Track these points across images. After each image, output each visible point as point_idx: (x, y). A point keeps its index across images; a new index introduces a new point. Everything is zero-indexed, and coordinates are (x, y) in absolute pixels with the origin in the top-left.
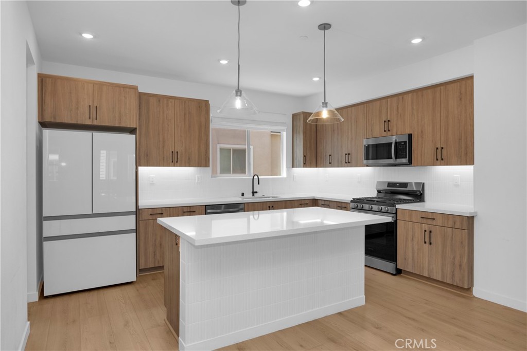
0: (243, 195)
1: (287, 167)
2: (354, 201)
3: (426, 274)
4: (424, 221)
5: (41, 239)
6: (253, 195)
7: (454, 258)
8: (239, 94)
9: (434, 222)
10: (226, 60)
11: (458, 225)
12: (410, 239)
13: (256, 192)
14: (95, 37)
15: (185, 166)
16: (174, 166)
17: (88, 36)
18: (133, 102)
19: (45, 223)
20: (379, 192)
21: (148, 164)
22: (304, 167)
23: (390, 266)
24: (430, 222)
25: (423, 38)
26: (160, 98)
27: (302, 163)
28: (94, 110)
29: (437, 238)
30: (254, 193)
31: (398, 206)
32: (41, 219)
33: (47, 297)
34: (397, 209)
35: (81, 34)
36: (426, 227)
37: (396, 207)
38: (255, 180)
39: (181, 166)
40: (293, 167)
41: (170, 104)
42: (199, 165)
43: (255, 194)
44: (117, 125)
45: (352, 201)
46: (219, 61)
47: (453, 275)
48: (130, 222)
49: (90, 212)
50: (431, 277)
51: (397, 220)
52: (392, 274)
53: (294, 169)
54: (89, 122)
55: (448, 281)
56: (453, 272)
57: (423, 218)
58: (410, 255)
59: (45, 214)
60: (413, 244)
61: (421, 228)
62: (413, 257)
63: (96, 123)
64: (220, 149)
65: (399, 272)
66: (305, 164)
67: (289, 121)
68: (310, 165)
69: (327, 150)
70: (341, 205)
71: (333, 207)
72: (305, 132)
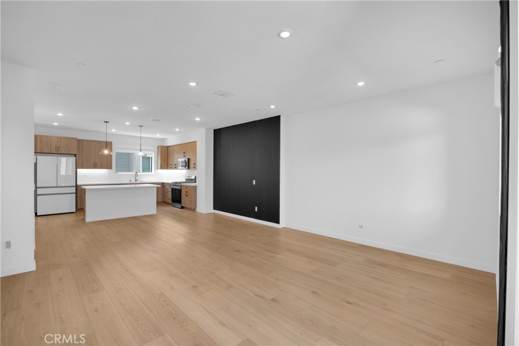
0: (130, 181)
1: (155, 169)
5: (36, 195)
15: (100, 168)
16: (95, 168)
18: (75, 144)
19: (38, 189)
20: (186, 179)
21: (82, 167)
23: (179, 206)
26: (88, 141)
28: (58, 148)
30: (136, 180)
32: (36, 188)
33: (39, 216)
37: (181, 185)
38: (136, 175)
39: (98, 168)
40: (157, 169)
42: (107, 168)
44: (68, 153)
45: (172, 183)
48: (74, 190)
49: (56, 186)
51: (181, 189)
54: (55, 152)
57: (187, 188)
58: (184, 200)
59: (38, 186)
60: (185, 197)
63: (58, 153)
65: (182, 208)
66: (161, 168)
67: (156, 149)
68: (164, 168)
69: (170, 162)
70: (169, 184)
71: (168, 186)
72: (161, 155)
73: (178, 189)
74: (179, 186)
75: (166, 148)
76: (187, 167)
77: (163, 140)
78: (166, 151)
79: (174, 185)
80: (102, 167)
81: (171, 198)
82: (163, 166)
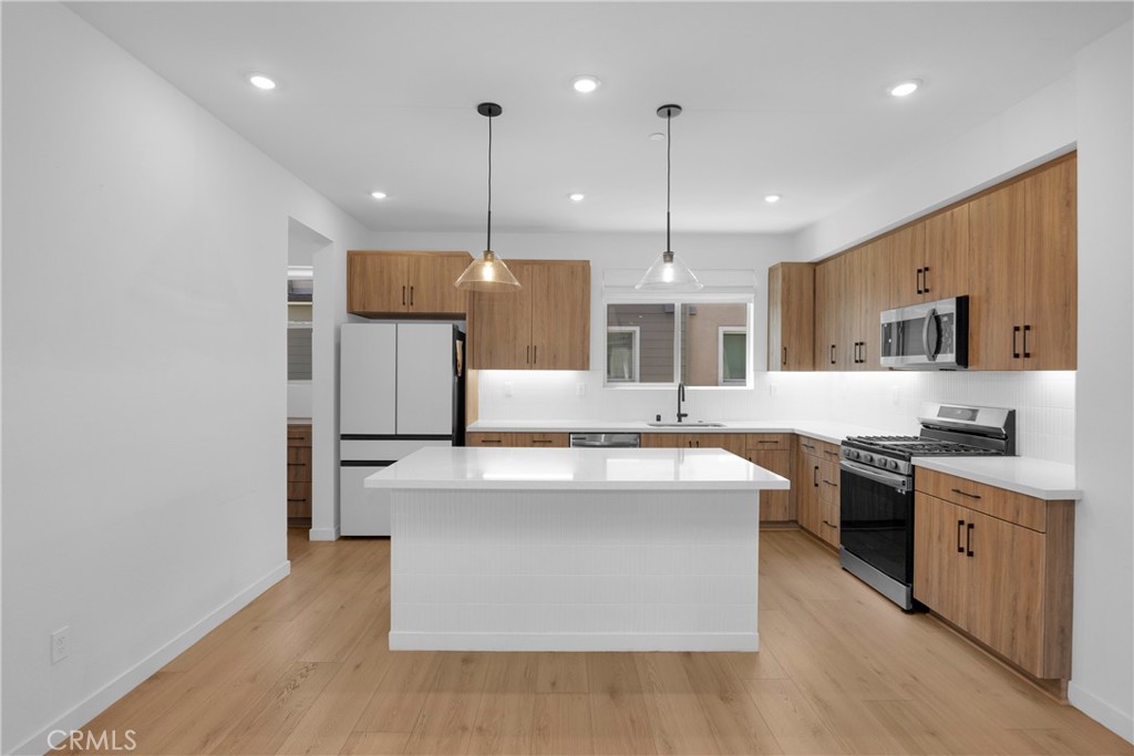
0: (659, 418)
1: (755, 370)
2: (848, 443)
3: (962, 625)
4: (961, 499)
5: (339, 463)
6: (680, 420)
7: (1015, 598)
8: (489, 257)
9: (978, 505)
10: (580, 193)
11: (1024, 519)
12: (935, 537)
13: (686, 415)
14: (388, 196)
15: (549, 369)
16: (531, 368)
17: (379, 196)
19: (341, 441)
20: (926, 426)
21: (492, 363)
22: (782, 370)
23: (899, 592)
24: (971, 503)
25: (920, 81)
27: (779, 363)
28: (409, 292)
29: (982, 543)
30: (680, 416)
31: (915, 461)
34: (913, 466)
35: (370, 193)
36: (964, 514)
37: (912, 463)
38: (681, 395)
39: (541, 368)
40: (768, 370)
41: (525, 273)
42: (571, 366)
43: (683, 418)
44: (438, 311)
45: (844, 443)
46: (569, 195)
47: (1013, 638)
49: (393, 432)
50: (973, 634)
51: (914, 490)
52: (903, 610)
53: (770, 373)
54: (403, 310)
55: (1003, 651)
56: (1013, 631)
57: (958, 491)
58: (936, 572)
60: (941, 550)
61: (956, 515)
62: (940, 579)
63: (411, 310)
64: (725, 335)
65: (916, 608)
66: (786, 365)
67: (760, 281)
68: (799, 367)
69: (829, 334)
70: (829, 448)
71: (820, 451)
72: (786, 303)
73: (889, 490)
74: (895, 470)
75: (808, 274)
76: (949, 357)
77: (793, 236)
78: (807, 284)
79: (857, 459)
80: (554, 364)
81: (837, 521)
82: (792, 354)
